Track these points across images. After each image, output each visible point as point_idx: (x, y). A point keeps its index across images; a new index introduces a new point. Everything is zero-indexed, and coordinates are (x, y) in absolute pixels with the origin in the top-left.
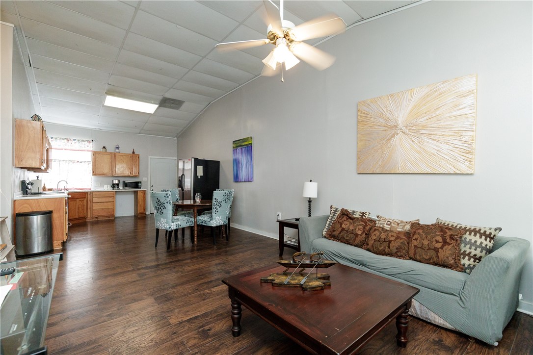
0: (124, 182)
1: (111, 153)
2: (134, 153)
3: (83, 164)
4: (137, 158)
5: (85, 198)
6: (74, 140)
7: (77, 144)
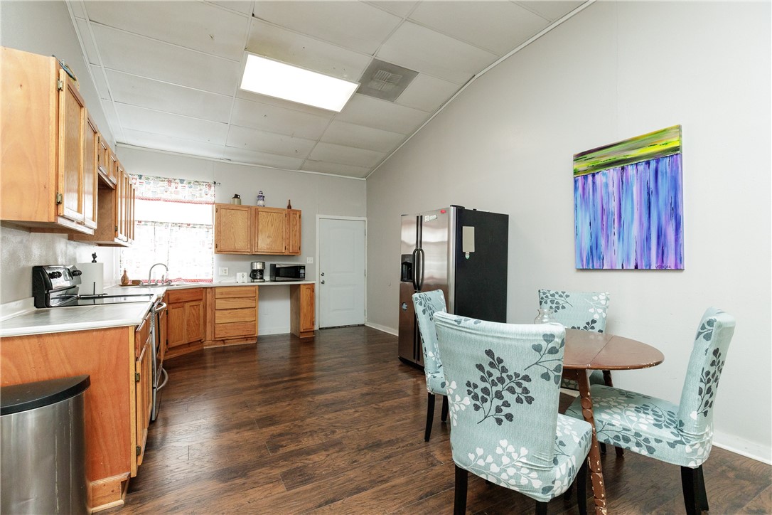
0: (273, 267)
1: (249, 207)
2: (289, 207)
3: (197, 229)
4: (298, 218)
5: (201, 300)
6: (182, 181)
7: (187, 188)
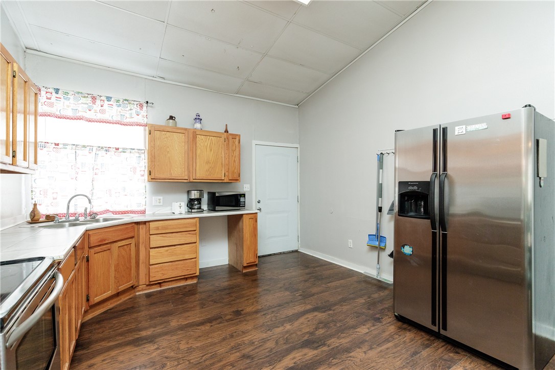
0: (211, 195)
1: (186, 129)
2: (226, 131)
3: (127, 155)
4: (237, 143)
5: (132, 237)
6: (109, 99)
7: (115, 107)
